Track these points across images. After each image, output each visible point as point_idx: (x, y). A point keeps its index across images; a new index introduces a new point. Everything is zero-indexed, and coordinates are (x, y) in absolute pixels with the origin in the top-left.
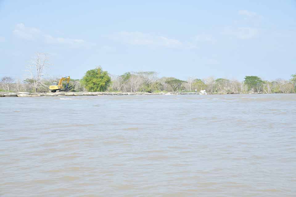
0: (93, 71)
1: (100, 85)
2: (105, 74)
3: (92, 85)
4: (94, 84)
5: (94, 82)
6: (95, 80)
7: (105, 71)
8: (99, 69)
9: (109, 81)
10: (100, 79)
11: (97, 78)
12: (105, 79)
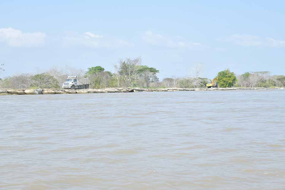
0: (223, 73)
1: (229, 82)
2: (232, 74)
3: (222, 83)
4: (224, 82)
5: (224, 80)
6: (225, 79)
7: (232, 72)
8: (227, 70)
9: (234, 80)
10: (229, 78)
11: (226, 77)
12: (232, 78)
